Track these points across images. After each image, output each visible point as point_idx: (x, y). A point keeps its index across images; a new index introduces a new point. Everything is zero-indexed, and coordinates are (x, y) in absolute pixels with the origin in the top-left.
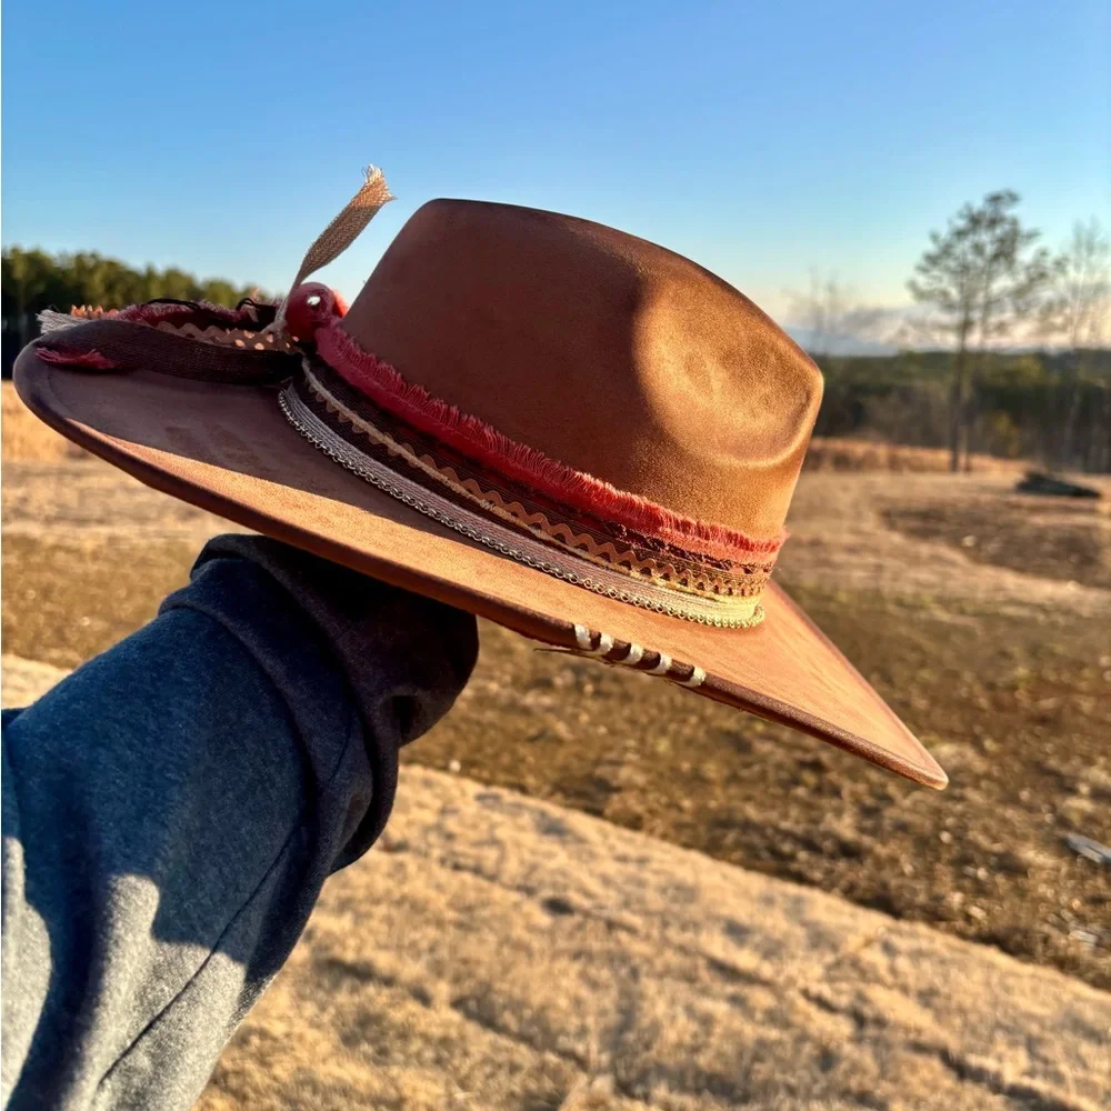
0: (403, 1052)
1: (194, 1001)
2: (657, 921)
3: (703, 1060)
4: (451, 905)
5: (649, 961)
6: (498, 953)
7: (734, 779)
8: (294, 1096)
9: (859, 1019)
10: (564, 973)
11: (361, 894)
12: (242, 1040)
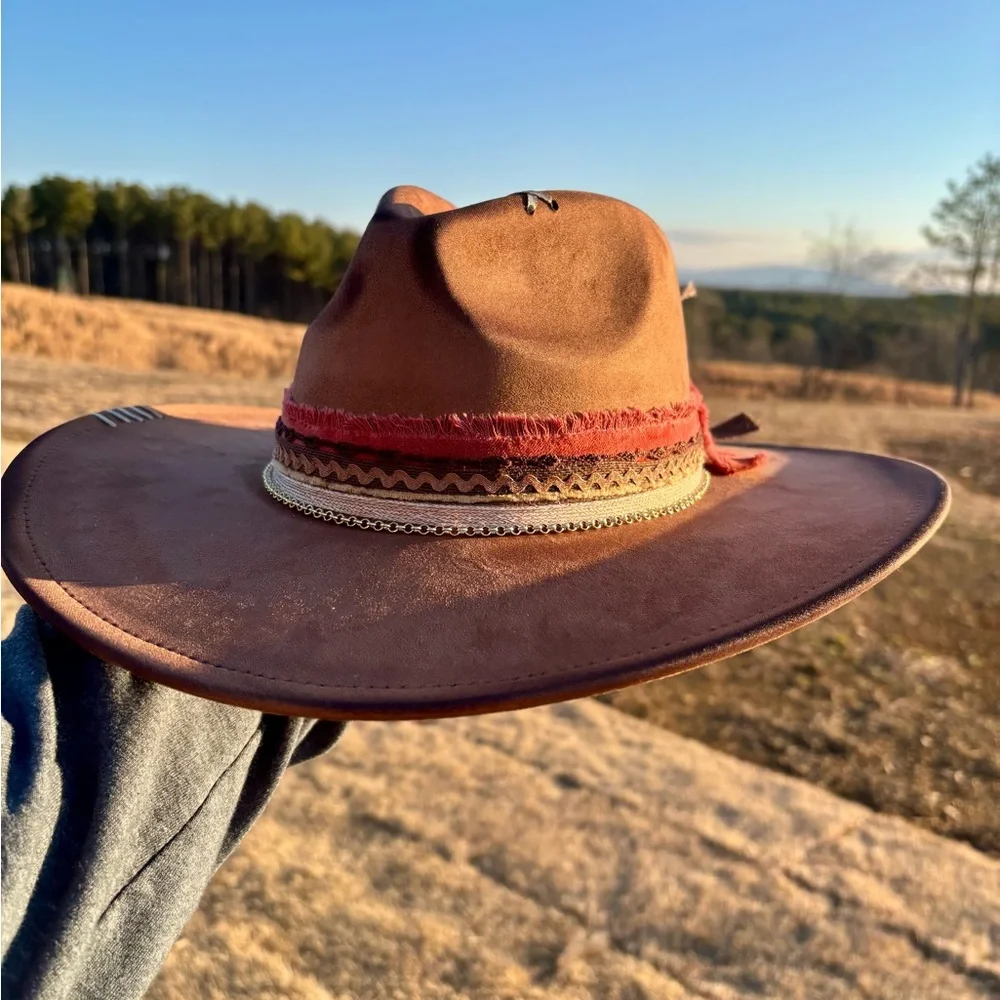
0: (426, 898)
1: (189, 842)
2: (656, 800)
3: (691, 925)
4: (474, 774)
5: (647, 834)
6: (512, 818)
8: (330, 928)
9: (835, 899)
10: (571, 840)
11: (394, 759)
12: (286, 877)
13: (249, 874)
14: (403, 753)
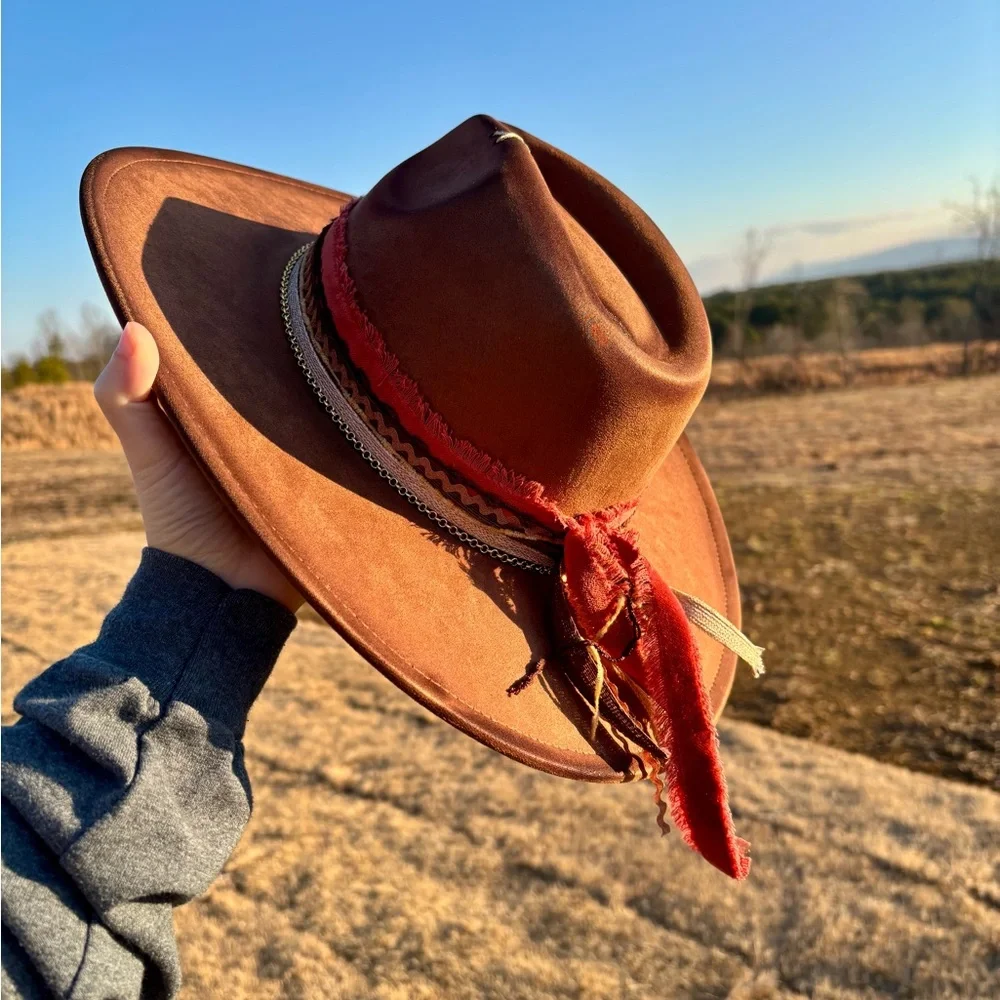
0: (583, 946)
2: (822, 823)
3: (866, 957)
4: (627, 813)
5: (813, 860)
6: (670, 856)
7: (903, 683)
8: (487, 983)
11: (547, 804)
12: (444, 934)
13: (407, 934)
14: (554, 798)
